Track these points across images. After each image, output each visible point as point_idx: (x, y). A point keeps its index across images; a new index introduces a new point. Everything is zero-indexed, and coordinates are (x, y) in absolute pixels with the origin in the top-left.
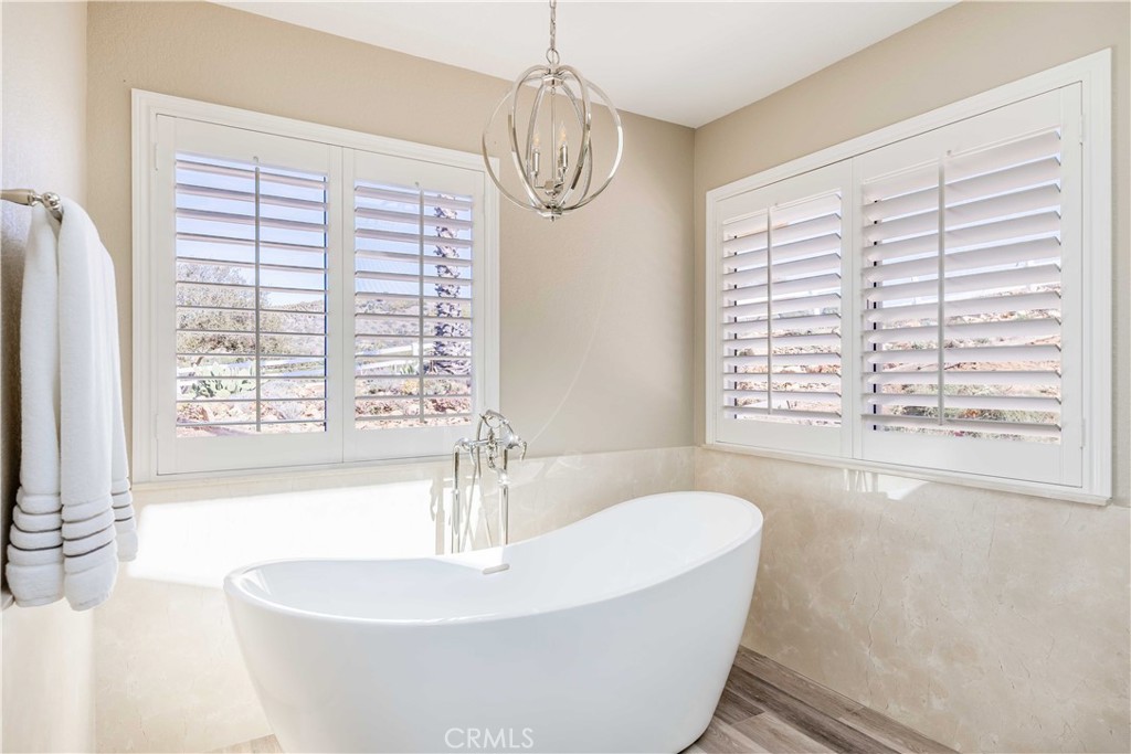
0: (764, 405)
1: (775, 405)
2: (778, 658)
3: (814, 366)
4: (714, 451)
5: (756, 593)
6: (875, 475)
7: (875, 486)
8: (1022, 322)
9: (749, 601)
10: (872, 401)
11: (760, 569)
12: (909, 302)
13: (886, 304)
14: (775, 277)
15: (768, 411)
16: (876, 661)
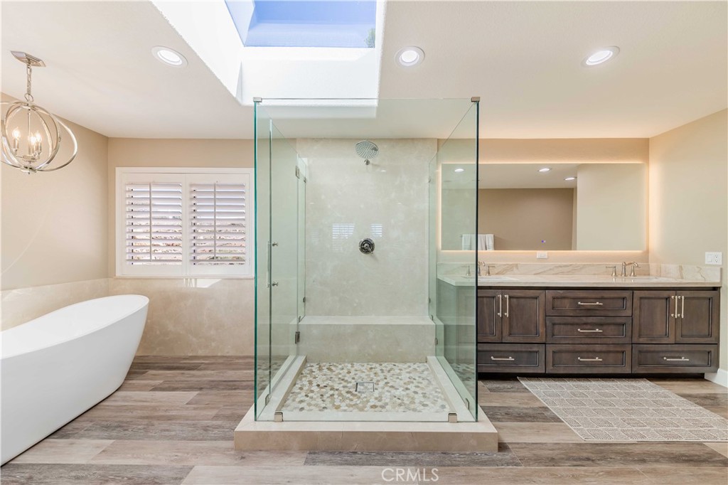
0: (149, 258)
1: (153, 258)
2: (155, 353)
3: (170, 243)
4: (120, 279)
5: (145, 333)
6: (196, 279)
7: (196, 284)
8: (230, 233)
9: (141, 336)
10: (193, 255)
11: (147, 322)
12: (205, 218)
13: (198, 224)
14: (153, 215)
15: (150, 261)
16: (194, 339)
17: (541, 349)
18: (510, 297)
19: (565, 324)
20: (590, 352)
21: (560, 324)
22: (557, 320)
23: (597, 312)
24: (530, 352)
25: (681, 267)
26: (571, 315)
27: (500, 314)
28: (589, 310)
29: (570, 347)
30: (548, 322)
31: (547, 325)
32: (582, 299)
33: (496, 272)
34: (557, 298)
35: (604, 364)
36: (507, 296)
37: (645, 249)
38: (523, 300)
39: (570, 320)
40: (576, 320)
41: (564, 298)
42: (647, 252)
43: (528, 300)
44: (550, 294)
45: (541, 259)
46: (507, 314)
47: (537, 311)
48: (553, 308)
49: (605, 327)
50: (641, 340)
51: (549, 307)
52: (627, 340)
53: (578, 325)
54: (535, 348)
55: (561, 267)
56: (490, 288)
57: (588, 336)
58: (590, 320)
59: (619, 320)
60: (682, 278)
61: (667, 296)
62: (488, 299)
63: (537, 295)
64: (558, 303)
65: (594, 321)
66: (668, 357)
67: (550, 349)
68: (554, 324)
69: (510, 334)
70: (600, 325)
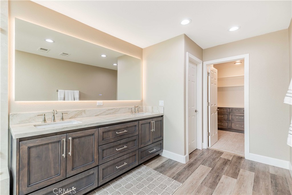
17: (95, 171)
18: (73, 139)
19: (110, 148)
20: (122, 161)
21: (107, 149)
22: (105, 147)
23: (125, 136)
24: (88, 176)
25: (152, 107)
26: (113, 141)
27: (64, 155)
28: (121, 135)
29: (112, 162)
30: (100, 150)
31: (100, 152)
32: (118, 130)
33: (70, 117)
34: (106, 132)
35: (128, 165)
36: (70, 138)
37: (142, 100)
38: (83, 138)
39: (112, 145)
40: (115, 144)
41: (109, 131)
42: (142, 101)
43: (87, 137)
44: (101, 130)
45: (99, 106)
46: (70, 153)
47: (93, 144)
48: (103, 139)
49: (128, 144)
50: (142, 146)
51: (101, 139)
52: (137, 148)
53: (116, 146)
54: (91, 172)
55: (109, 110)
56: (56, 134)
57: (121, 152)
58: (122, 141)
59: (134, 138)
60: (153, 112)
61: (149, 122)
62: (53, 145)
63: (93, 132)
64: (106, 135)
65: (124, 142)
66: (150, 151)
67: (101, 168)
68: (103, 150)
69: (73, 169)
70: (126, 143)
